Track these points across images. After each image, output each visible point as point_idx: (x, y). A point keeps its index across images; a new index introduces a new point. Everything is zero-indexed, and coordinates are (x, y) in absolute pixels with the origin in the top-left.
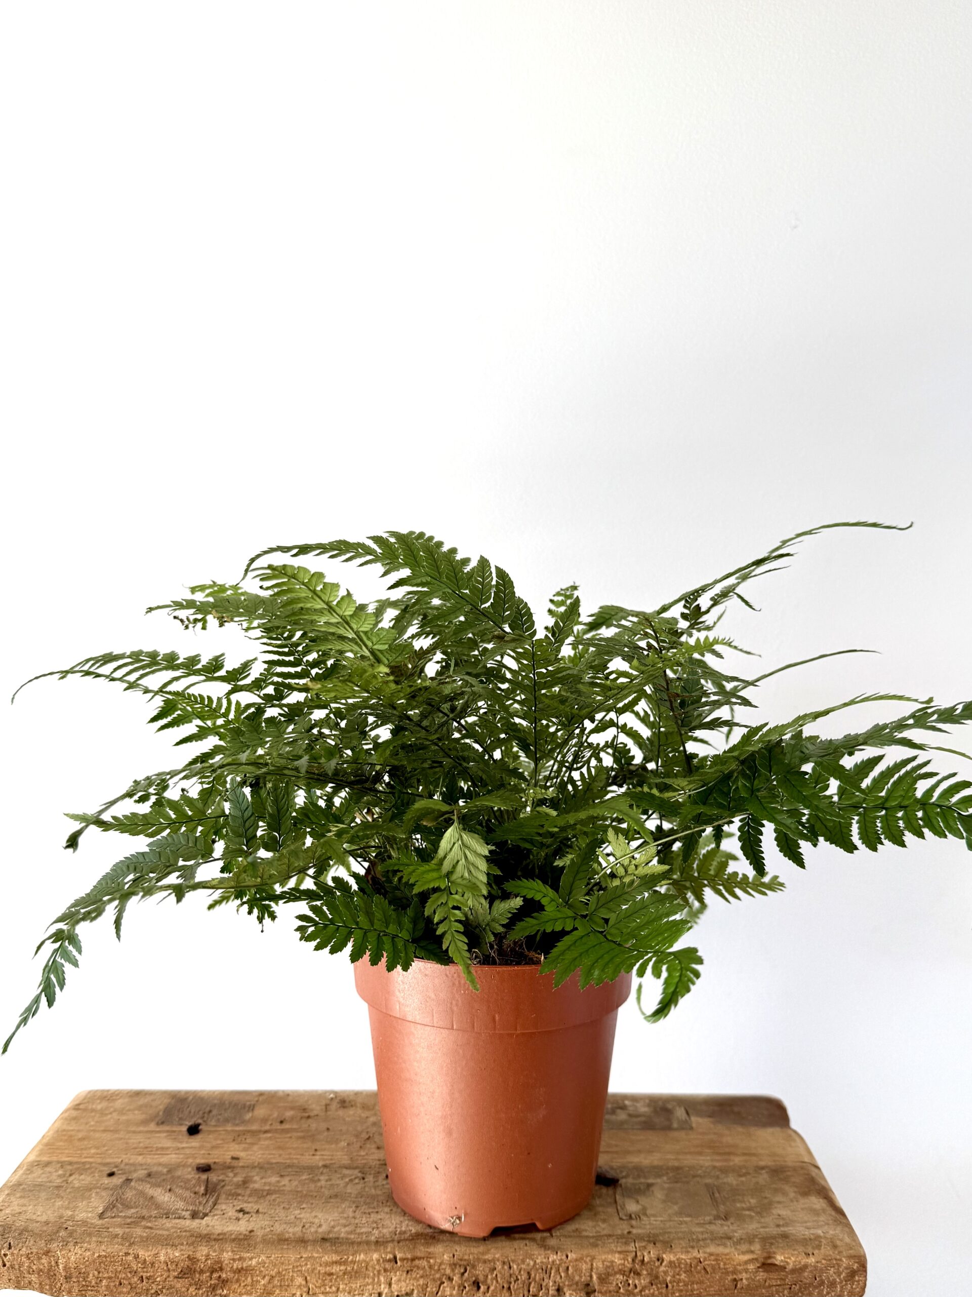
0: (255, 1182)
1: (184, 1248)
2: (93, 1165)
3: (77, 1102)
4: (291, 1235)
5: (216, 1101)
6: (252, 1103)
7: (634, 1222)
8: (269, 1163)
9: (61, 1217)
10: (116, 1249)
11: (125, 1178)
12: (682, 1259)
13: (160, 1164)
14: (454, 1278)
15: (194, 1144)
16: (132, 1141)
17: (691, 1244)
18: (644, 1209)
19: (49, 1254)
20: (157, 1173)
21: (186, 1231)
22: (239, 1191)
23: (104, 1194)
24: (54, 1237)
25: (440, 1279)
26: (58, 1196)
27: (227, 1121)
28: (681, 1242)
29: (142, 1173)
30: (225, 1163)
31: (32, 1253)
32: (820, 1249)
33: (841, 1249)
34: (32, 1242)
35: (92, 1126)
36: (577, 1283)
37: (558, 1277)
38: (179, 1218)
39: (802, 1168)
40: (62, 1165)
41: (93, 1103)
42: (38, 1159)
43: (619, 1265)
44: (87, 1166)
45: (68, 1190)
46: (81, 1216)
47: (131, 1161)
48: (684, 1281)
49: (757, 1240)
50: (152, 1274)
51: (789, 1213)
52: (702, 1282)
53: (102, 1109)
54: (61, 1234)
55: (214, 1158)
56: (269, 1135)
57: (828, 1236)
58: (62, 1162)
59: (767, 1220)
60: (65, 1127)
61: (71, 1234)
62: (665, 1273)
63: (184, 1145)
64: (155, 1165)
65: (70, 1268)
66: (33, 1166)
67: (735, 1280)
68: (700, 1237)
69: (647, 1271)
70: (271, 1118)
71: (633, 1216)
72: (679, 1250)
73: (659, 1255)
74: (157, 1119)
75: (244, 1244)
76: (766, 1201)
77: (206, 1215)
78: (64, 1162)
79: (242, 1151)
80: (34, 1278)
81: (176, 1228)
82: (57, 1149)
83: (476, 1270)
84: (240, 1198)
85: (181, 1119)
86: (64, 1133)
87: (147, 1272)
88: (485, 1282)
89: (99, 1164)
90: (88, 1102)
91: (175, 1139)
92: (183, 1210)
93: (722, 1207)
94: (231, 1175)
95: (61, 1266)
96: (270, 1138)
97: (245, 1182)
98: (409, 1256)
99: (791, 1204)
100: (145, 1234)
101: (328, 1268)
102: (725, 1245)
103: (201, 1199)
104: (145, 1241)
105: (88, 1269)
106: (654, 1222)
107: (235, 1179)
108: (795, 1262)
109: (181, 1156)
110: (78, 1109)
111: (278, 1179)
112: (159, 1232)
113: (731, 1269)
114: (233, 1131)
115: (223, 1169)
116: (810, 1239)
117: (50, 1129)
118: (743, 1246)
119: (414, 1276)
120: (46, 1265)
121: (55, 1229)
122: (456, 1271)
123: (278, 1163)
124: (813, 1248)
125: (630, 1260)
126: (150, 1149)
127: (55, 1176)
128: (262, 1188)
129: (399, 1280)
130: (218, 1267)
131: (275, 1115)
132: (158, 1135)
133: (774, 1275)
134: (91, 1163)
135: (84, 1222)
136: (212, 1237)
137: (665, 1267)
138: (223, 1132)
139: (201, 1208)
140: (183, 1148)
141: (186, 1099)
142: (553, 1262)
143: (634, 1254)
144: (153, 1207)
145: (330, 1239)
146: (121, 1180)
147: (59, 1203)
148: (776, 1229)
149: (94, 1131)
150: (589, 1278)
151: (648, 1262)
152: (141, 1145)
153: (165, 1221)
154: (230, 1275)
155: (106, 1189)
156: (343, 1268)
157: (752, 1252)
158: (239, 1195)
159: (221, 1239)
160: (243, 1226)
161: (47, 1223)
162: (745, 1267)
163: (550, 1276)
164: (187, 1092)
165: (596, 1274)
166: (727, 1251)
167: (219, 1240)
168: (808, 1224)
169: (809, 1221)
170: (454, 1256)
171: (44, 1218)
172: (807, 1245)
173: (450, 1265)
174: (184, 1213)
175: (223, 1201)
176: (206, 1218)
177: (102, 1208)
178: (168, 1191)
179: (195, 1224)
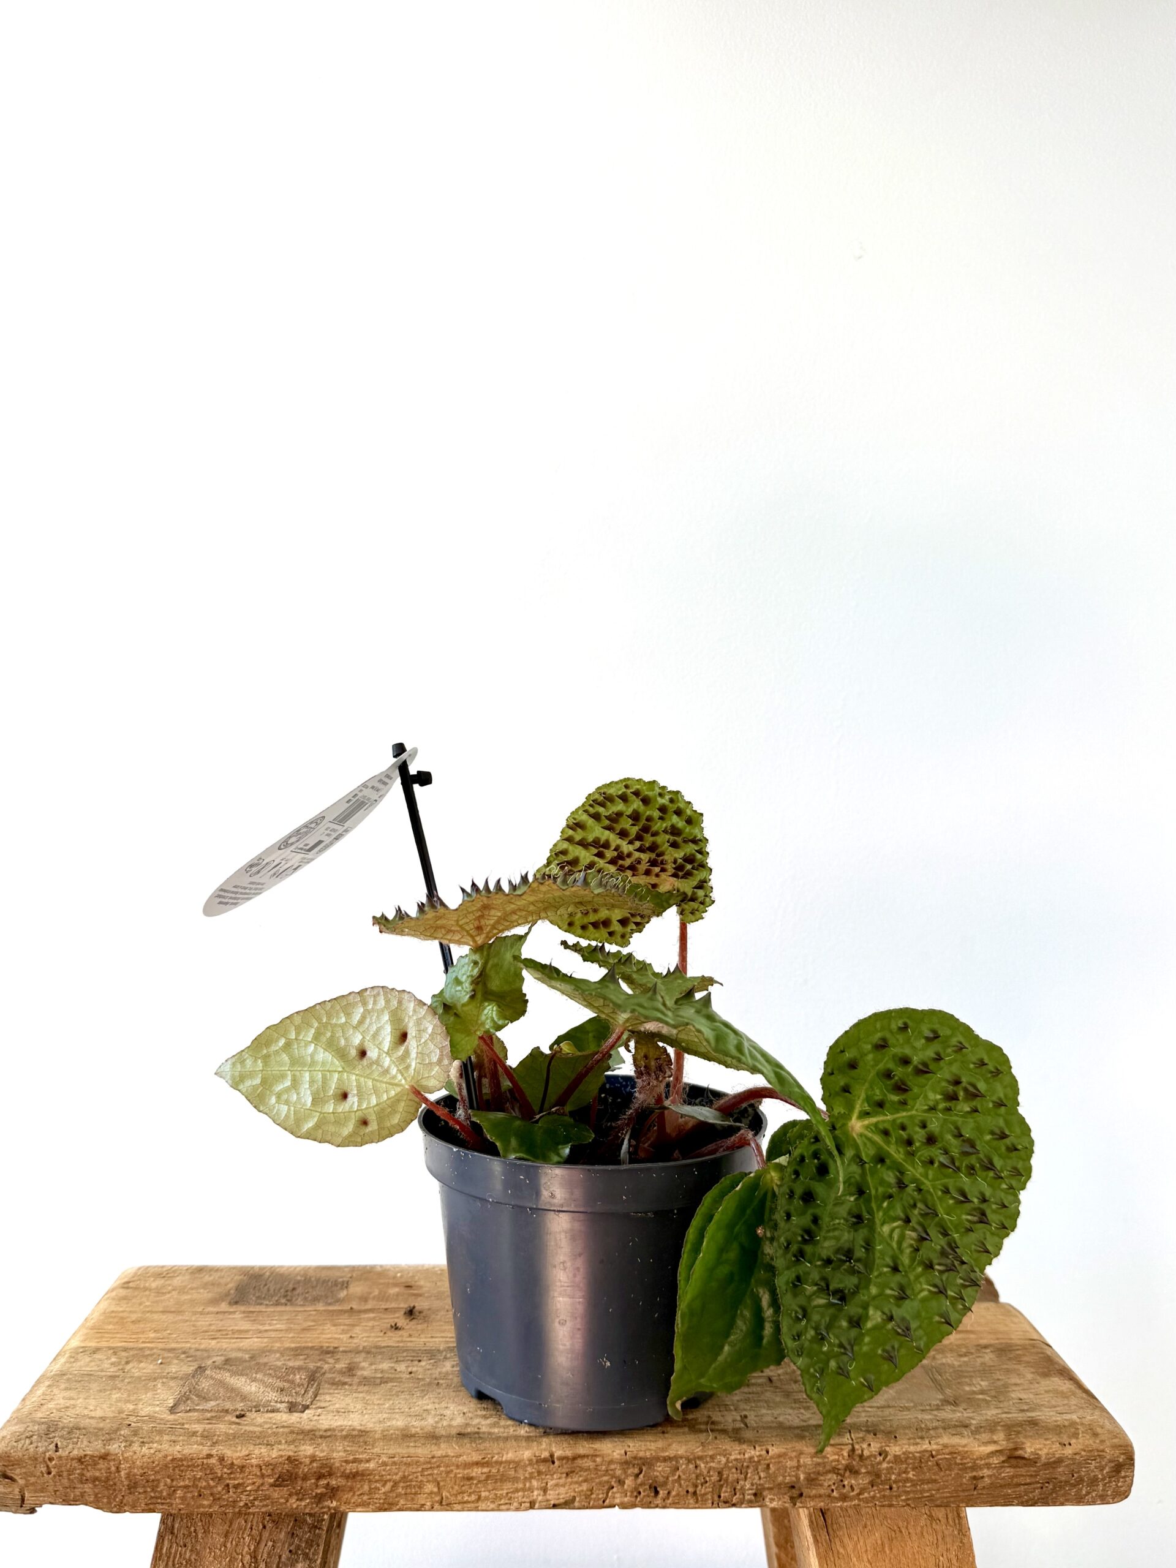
0: (363, 1369)
1: (283, 1447)
2: (155, 1351)
3: (126, 1280)
4: (418, 1430)
5: (299, 1278)
6: (345, 1279)
8: (377, 1347)
9: (119, 1413)
10: (195, 1449)
11: (196, 1366)
12: (910, 1453)
13: (239, 1350)
14: (627, 1481)
15: (278, 1326)
16: (199, 1323)
17: (920, 1434)
19: (109, 1458)
20: (236, 1359)
21: (283, 1427)
22: (346, 1380)
23: (172, 1383)
24: (113, 1436)
25: (608, 1482)
26: (115, 1388)
27: (316, 1300)
28: (907, 1431)
29: (219, 1360)
30: (322, 1347)
31: (85, 1455)
32: (1077, 1438)
33: (1103, 1437)
34: (85, 1443)
35: (146, 1306)
36: (780, 1484)
37: (757, 1477)
38: (273, 1411)
39: (1034, 1346)
40: (115, 1351)
41: (146, 1281)
42: (83, 1345)
43: (832, 1462)
44: (148, 1352)
45: (126, 1380)
46: (146, 1410)
47: (202, 1347)
48: (911, 1481)
49: (999, 1428)
50: (241, 1481)
51: (1031, 1396)
52: (935, 1481)
53: (157, 1288)
54: (122, 1433)
55: (306, 1342)
56: (372, 1315)
57: (1086, 1421)
58: (113, 1348)
59: (1006, 1404)
60: (112, 1309)
61: (135, 1433)
62: (890, 1470)
63: (267, 1327)
64: (232, 1350)
65: (135, 1475)
66: (78, 1354)
67: (975, 1478)
68: (930, 1425)
69: (866, 1468)
70: (371, 1296)
72: (905, 1442)
73: (882, 1447)
74: (229, 1298)
75: (359, 1442)
76: (999, 1383)
77: (306, 1407)
78: (117, 1347)
79: (341, 1334)
80: (88, 1488)
81: (270, 1423)
82: (107, 1333)
83: (654, 1470)
84: (347, 1387)
85: (258, 1298)
86: (113, 1315)
87: (234, 1479)
88: (665, 1484)
89: (162, 1349)
90: (140, 1280)
91: (255, 1320)
92: (276, 1402)
93: (948, 1391)
94: (331, 1361)
95: (123, 1473)
96: (374, 1319)
97: (351, 1370)
98: (569, 1453)
99: (1032, 1386)
100: (231, 1431)
101: (466, 1472)
102: (961, 1435)
103: (298, 1389)
104: (232, 1438)
105: (158, 1477)
106: (870, 1409)
107: (337, 1366)
108: (1048, 1454)
109: (266, 1340)
110: (128, 1288)
111: (393, 1365)
112: (247, 1428)
113: (970, 1464)
114: (325, 1311)
115: (319, 1355)
116: (1064, 1426)
117: (93, 1311)
118: (983, 1435)
119: (576, 1479)
120: (103, 1471)
121: (115, 1426)
122: (629, 1471)
123: (388, 1347)
124: (1070, 1437)
125: (845, 1454)
126: (224, 1333)
127: (108, 1364)
128: (373, 1375)
129: (557, 1485)
130: (325, 1471)
131: (376, 1292)
132: (231, 1316)
133: (1023, 1471)
134: (152, 1349)
135: (151, 1418)
136: (317, 1433)
137: (889, 1463)
138: (314, 1313)
139: (299, 1399)
140: (266, 1331)
141: (261, 1276)
142: (751, 1458)
143: (850, 1446)
144: (238, 1399)
145: (469, 1434)
146: (192, 1368)
147: (116, 1395)
148: (1020, 1415)
149: (151, 1312)
150: (794, 1479)
151: (869, 1457)
152: (213, 1327)
153: (255, 1415)
154: (342, 1482)
155: (176, 1378)
156: (486, 1470)
157: (995, 1442)
158: (345, 1384)
159: (329, 1435)
160: (355, 1421)
161: (103, 1419)
162: (987, 1461)
163: (746, 1479)
164: (262, 1268)
165: (805, 1473)
166: (964, 1441)
167: (326, 1437)
168: (1058, 1409)
169: (1059, 1406)
170: (626, 1454)
171: (99, 1413)
172: (1061, 1432)
173: (621, 1464)
174: (279, 1405)
175: (326, 1391)
176: (307, 1411)
177: (172, 1401)
178: (254, 1380)
179: (293, 1418)
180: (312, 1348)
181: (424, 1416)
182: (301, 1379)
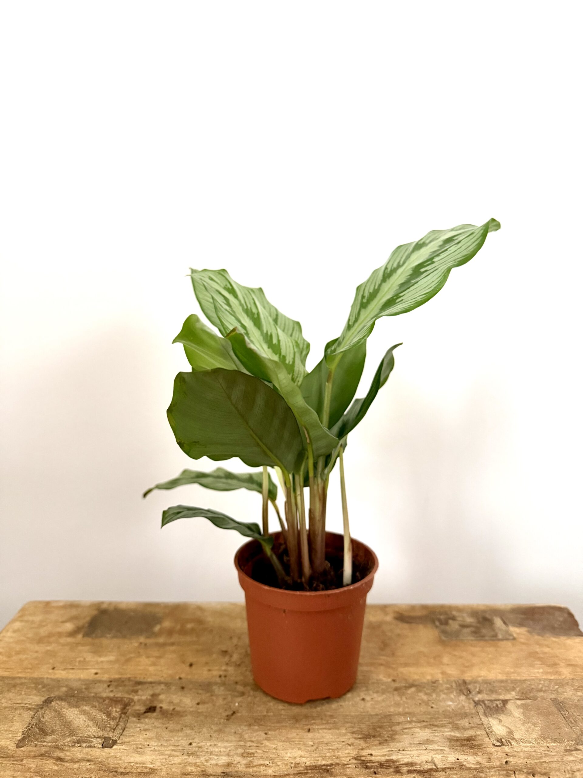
0: (161, 701)
2: (23, 681)
5: (132, 614)
6: (160, 615)
7: (506, 749)
8: (173, 679)
11: (47, 697)
13: (80, 680)
18: (511, 732)
20: (75, 690)
21: (95, 763)
23: (25, 715)
27: (139, 633)
29: (63, 690)
30: (136, 678)
38: (90, 747)
44: (18, 682)
47: (56, 677)
55: (126, 673)
56: (174, 648)
64: (75, 680)
71: (503, 740)
74: (83, 631)
77: (115, 742)
79: (151, 666)
85: (103, 631)
89: (28, 679)
91: (96, 652)
92: (95, 737)
94: (140, 692)
96: (174, 652)
103: (112, 723)
106: (526, 749)
114: (144, 643)
115: (133, 687)
126: (73, 664)
128: (167, 708)
131: (178, 627)
132: (81, 648)
134: (21, 678)
136: (118, 770)
138: (136, 645)
139: (111, 735)
140: (102, 662)
141: (107, 611)
144: (68, 733)
146: (43, 699)
152: (67, 658)
153: (76, 749)
155: (29, 709)
159: (127, 772)
160: (147, 758)
164: (110, 603)
167: (124, 774)
174: (95, 741)
175: (131, 725)
176: (115, 747)
177: (20, 734)
178: (84, 713)
179: (104, 754)
180: (129, 679)
181: (198, 753)
182: (116, 711)
